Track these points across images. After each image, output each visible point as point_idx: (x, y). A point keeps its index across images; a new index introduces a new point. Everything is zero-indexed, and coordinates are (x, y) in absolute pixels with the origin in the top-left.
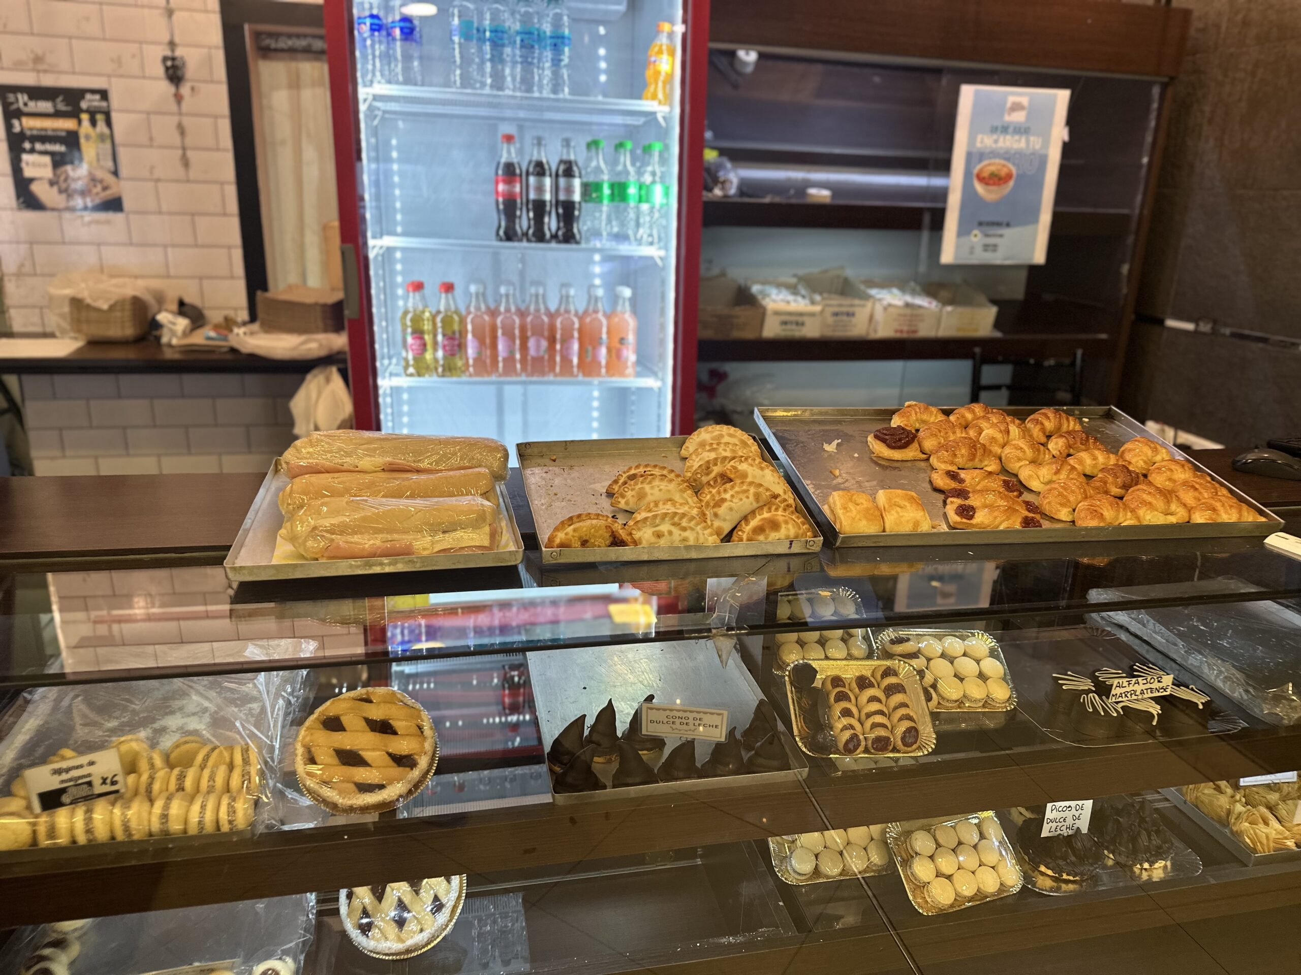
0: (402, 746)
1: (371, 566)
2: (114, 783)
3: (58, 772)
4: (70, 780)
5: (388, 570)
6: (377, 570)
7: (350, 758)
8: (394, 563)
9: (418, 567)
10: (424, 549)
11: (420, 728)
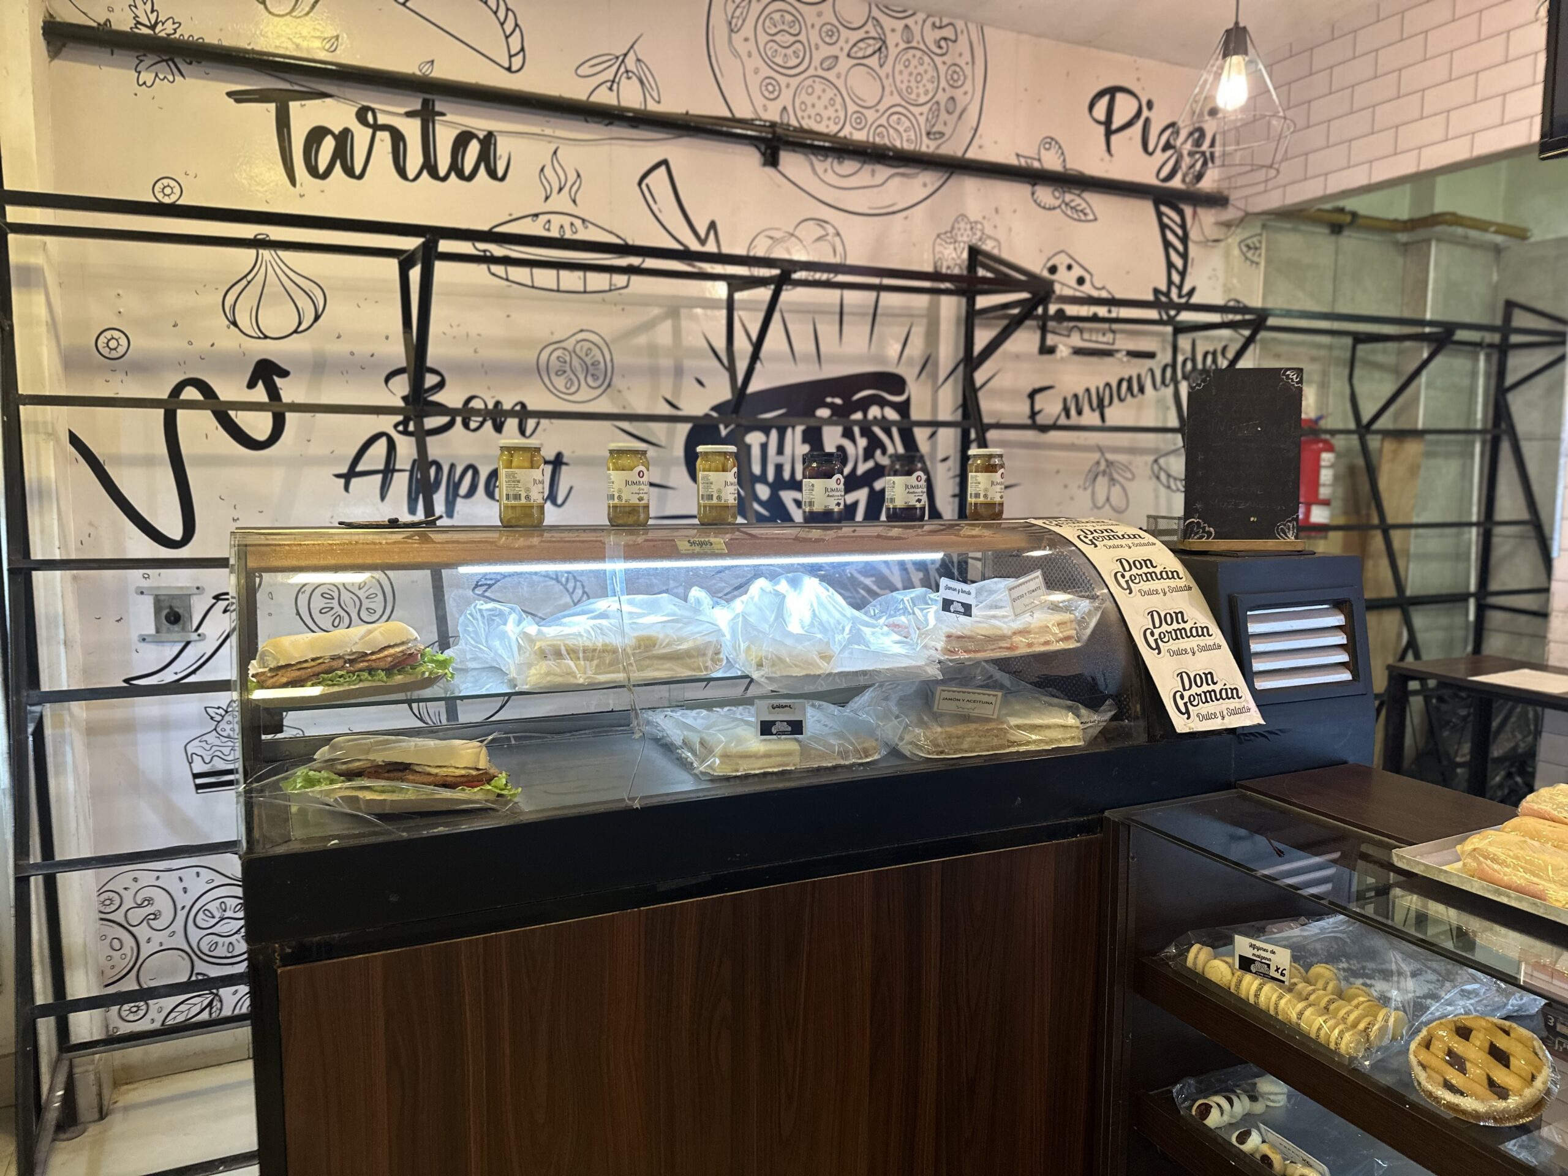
0: (1501, 1076)
1: (1500, 894)
2: (1283, 975)
3: (1252, 946)
4: (1259, 956)
5: (1513, 904)
6: (1504, 900)
7: (1457, 1061)
8: (1520, 900)
9: (1540, 912)
10: (1557, 901)
11: (1533, 1078)
